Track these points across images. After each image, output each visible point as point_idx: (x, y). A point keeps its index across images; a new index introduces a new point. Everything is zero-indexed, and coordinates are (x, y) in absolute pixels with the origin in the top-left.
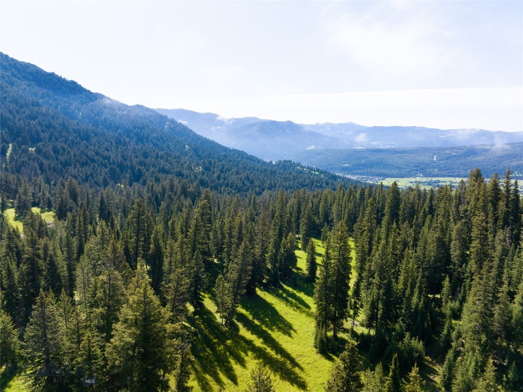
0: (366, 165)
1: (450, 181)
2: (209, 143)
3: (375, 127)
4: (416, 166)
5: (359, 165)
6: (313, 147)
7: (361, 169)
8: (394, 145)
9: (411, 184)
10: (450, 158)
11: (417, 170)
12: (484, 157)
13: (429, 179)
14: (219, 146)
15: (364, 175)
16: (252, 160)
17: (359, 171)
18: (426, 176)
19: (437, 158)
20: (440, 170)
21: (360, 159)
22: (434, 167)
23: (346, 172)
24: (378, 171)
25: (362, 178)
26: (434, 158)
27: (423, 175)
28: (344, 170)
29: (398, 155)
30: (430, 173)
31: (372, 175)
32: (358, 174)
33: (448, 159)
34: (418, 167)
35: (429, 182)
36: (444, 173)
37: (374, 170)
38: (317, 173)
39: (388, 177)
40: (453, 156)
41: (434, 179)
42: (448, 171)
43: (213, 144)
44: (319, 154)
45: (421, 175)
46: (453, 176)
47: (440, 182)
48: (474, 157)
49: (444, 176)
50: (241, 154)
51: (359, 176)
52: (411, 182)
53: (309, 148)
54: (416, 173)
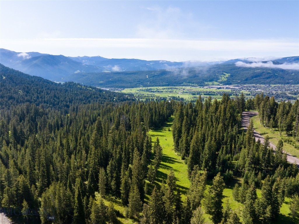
0: (112, 82)
1: (156, 89)
2: (16, 72)
3: (113, 59)
4: (139, 81)
5: (108, 82)
6: (79, 71)
7: (110, 84)
8: (124, 69)
9: (138, 91)
10: (154, 76)
11: (139, 84)
12: (170, 76)
13: (146, 88)
14: (23, 74)
15: (112, 87)
16: (49, 83)
17: (109, 85)
18: (144, 86)
19: (148, 77)
20: (150, 83)
21: (108, 78)
22: (148, 81)
23: (102, 86)
24: (120, 85)
25: (112, 89)
26: (146, 76)
27: (143, 86)
28: (100, 85)
29: (128, 75)
30: (146, 85)
31: (117, 87)
32: (109, 87)
33: (154, 77)
34: (140, 81)
35: (147, 90)
36: (153, 84)
37: (118, 84)
38: (90, 89)
39: (125, 88)
40: (156, 75)
41: (149, 88)
42: (154, 83)
43: (19, 73)
44: (83, 76)
45: (142, 86)
46: (157, 86)
47: (152, 89)
48: (165, 75)
49: (153, 86)
50: (40, 79)
51: (110, 88)
52: (138, 90)
53: (76, 72)
54: (139, 85)
